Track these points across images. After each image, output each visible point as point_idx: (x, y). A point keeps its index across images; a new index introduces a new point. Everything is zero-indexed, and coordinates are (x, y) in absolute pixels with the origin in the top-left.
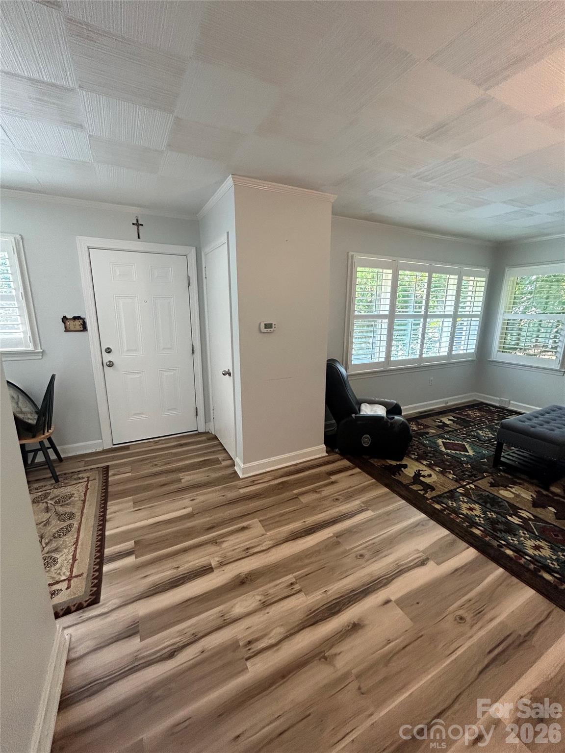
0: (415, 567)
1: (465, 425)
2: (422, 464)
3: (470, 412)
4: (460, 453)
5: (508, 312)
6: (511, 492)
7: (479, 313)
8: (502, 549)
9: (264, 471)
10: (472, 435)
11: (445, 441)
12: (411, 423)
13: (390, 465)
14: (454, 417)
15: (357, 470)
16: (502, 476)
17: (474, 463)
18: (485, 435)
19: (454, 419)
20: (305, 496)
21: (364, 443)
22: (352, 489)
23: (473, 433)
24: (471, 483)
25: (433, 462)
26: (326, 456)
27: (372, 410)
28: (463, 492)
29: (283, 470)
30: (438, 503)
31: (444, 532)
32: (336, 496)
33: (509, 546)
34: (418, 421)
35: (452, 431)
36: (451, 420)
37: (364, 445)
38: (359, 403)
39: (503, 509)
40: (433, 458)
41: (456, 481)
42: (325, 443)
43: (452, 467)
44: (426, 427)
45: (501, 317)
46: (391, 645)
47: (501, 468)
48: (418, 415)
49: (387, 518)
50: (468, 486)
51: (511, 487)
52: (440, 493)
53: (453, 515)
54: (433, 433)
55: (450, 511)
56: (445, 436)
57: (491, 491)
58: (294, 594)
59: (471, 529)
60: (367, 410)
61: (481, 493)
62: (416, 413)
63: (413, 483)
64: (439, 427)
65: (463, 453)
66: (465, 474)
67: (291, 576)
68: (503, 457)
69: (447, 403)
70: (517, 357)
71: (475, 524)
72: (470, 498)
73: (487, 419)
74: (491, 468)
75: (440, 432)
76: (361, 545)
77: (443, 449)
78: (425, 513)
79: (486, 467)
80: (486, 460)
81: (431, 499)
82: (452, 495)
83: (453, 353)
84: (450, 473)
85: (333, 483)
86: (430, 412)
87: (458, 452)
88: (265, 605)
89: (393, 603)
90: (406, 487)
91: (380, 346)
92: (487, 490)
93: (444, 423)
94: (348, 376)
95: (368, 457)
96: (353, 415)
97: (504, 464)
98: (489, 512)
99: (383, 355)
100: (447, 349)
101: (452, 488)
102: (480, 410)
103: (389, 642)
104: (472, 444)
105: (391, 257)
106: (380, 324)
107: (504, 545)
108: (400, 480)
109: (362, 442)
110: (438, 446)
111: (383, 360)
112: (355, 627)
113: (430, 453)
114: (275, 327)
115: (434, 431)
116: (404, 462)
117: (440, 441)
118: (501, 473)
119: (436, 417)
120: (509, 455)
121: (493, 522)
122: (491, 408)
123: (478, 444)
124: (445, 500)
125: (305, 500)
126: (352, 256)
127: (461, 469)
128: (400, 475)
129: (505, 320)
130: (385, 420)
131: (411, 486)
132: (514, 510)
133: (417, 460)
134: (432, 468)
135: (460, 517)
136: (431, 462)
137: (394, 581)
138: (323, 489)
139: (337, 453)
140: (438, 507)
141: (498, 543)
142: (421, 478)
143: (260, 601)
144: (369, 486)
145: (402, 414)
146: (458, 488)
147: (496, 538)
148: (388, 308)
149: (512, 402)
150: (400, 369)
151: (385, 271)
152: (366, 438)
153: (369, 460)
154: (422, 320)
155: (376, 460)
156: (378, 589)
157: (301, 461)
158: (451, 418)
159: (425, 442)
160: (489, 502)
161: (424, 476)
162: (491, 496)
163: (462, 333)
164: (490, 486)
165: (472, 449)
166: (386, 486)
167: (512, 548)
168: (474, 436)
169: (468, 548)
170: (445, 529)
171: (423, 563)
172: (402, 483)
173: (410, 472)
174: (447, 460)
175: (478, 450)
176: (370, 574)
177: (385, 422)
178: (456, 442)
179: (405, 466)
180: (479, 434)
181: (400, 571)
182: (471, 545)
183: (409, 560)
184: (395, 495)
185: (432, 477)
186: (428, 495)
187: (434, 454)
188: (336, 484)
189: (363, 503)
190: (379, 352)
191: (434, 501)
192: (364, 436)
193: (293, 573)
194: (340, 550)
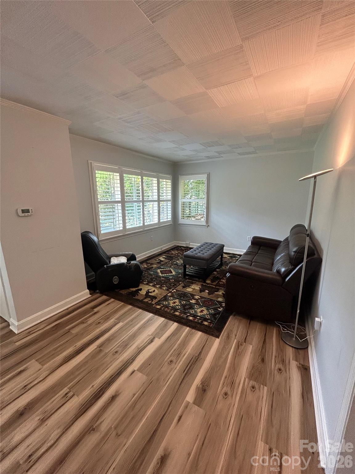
0: (148, 345)
1: (171, 259)
2: (150, 285)
3: (173, 252)
4: (169, 275)
5: (183, 198)
6: (191, 288)
7: (170, 199)
8: (188, 318)
9: (39, 321)
10: (174, 264)
11: (161, 270)
12: (144, 264)
13: (132, 291)
14: (165, 256)
15: (112, 300)
16: (188, 281)
17: (175, 279)
18: (180, 262)
19: (165, 257)
20: (74, 329)
21: (115, 282)
22: (109, 313)
23: (174, 263)
24: (174, 289)
25: (155, 283)
26: (90, 297)
27: (118, 260)
28: (170, 295)
29: (56, 316)
30: (159, 305)
31: (162, 319)
32: (98, 321)
33: (191, 315)
34: (148, 262)
35: (164, 264)
36: (163, 258)
37: (114, 283)
38: (109, 258)
39: (188, 298)
40: (155, 281)
41: (167, 290)
42: (88, 289)
43: (165, 283)
44: (152, 264)
45: (180, 201)
46: (135, 396)
47: (187, 277)
48: (146, 259)
49: (131, 323)
50: (173, 291)
51: (191, 286)
52: (159, 299)
53: (166, 309)
54: (155, 267)
55: (164, 307)
56: (162, 267)
57: (183, 291)
58: (68, 400)
59: (175, 313)
60: (115, 261)
61: (179, 292)
62: (146, 257)
63: (146, 298)
64: (158, 263)
65: (170, 274)
66: (171, 285)
67: (66, 388)
68: (187, 272)
69: (162, 249)
70: (192, 221)
71: (176, 310)
72: (174, 297)
73: (181, 254)
74: (183, 279)
75: (159, 265)
76: (116, 345)
77: (161, 275)
78: (152, 313)
79: (181, 279)
80: (180, 275)
81: (155, 304)
82: (165, 298)
83: (161, 221)
84: (164, 286)
85: (95, 313)
86: (153, 256)
87: (168, 274)
88: (43, 421)
89: (136, 371)
90: (142, 301)
91: (119, 220)
92: (181, 290)
93: (160, 260)
94: (99, 241)
95: (119, 290)
96: (105, 266)
97: (188, 275)
98: (183, 301)
99: (121, 225)
100: (157, 219)
101: (165, 294)
102: (177, 250)
103: (134, 395)
104: (174, 268)
105: (118, 166)
106: (117, 207)
107: (189, 315)
108: (138, 298)
109: (114, 282)
110: (158, 273)
111: (122, 228)
112: (113, 398)
113: (154, 278)
114: (32, 212)
115: (156, 266)
116: (140, 287)
117: (159, 271)
118: (187, 280)
119: (156, 258)
120: (190, 270)
121: (183, 306)
122: (182, 248)
123: (177, 268)
124: (162, 302)
125: (74, 331)
126: (91, 163)
127: (169, 283)
128: (138, 295)
129: (182, 202)
130: (125, 265)
131: (144, 300)
132: (193, 296)
133: (147, 284)
134: (156, 287)
135: (169, 309)
136: (154, 283)
137: (136, 359)
138: (88, 320)
139: (98, 293)
140: (158, 307)
141: (187, 316)
142: (150, 294)
143: (39, 420)
144: (120, 307)
145: (137, 260)
146: (168, 293)
147: (185, 313)
148: (120, 196)
149: (191, 243)
150: (132, 234)
151: (115, 174)
152: (115, 278)
153: (119, 292)
154: (141, 203)
155: (123, 291)
156: (128, 367)
157: (72, 305)
158: (164, 257)
159: (151, 273)
160: (183, 296)
161: (151, 292)
162: (183, 293)
163: (164, 210)
164: (183, 288)
165: (175, 271)
166: (131, 304)
167: (192, 316)
168: (175, 264)
169: (173, 323)
170: (162, 318)
171: (152, 341)
172: (139, 300)
173: (143, 292)
174: (163, 280)
175: (177, 270)
176: (123, 360)
177: (126, 266)
178: (167, 269)
179: (141, 289)
180: (177, 263)
181: (140, 351)
182: (175, 321)
183: (144, 342)
184: (135, 308)
185: (155, 291)
186: (153, 303)
187: (156, 278)
188: (98, 313)
189: (116, 319)
190: (119, 224)
191: (156, 304)
192: (114, 278)
193: (67, 386)
194: (102, 354)
